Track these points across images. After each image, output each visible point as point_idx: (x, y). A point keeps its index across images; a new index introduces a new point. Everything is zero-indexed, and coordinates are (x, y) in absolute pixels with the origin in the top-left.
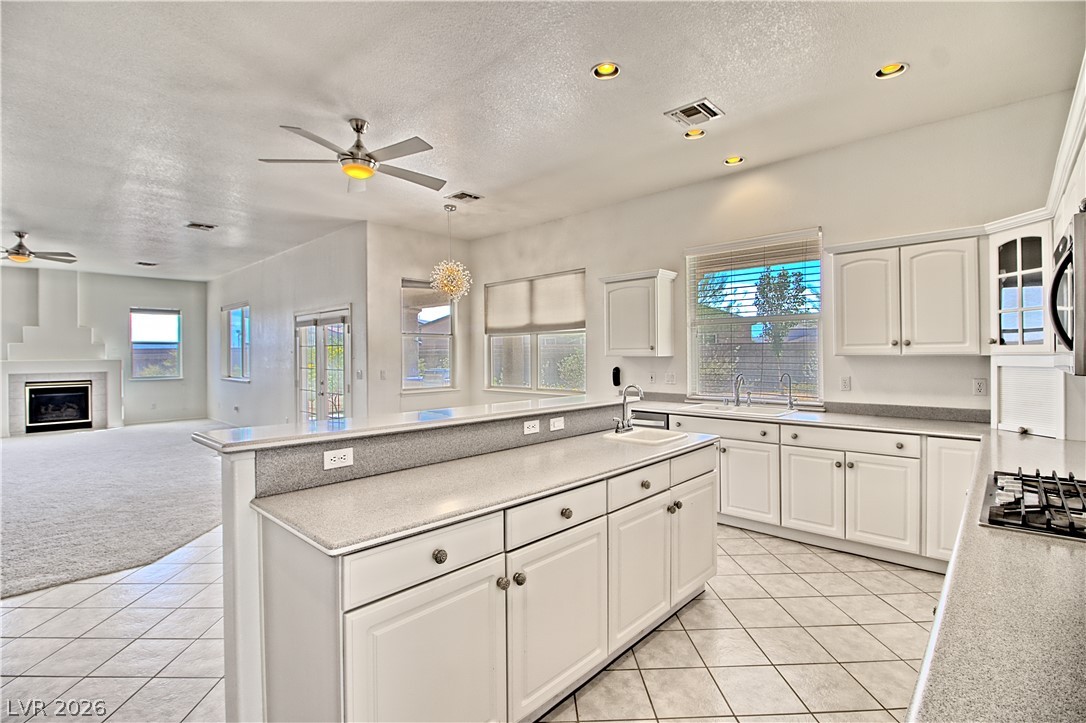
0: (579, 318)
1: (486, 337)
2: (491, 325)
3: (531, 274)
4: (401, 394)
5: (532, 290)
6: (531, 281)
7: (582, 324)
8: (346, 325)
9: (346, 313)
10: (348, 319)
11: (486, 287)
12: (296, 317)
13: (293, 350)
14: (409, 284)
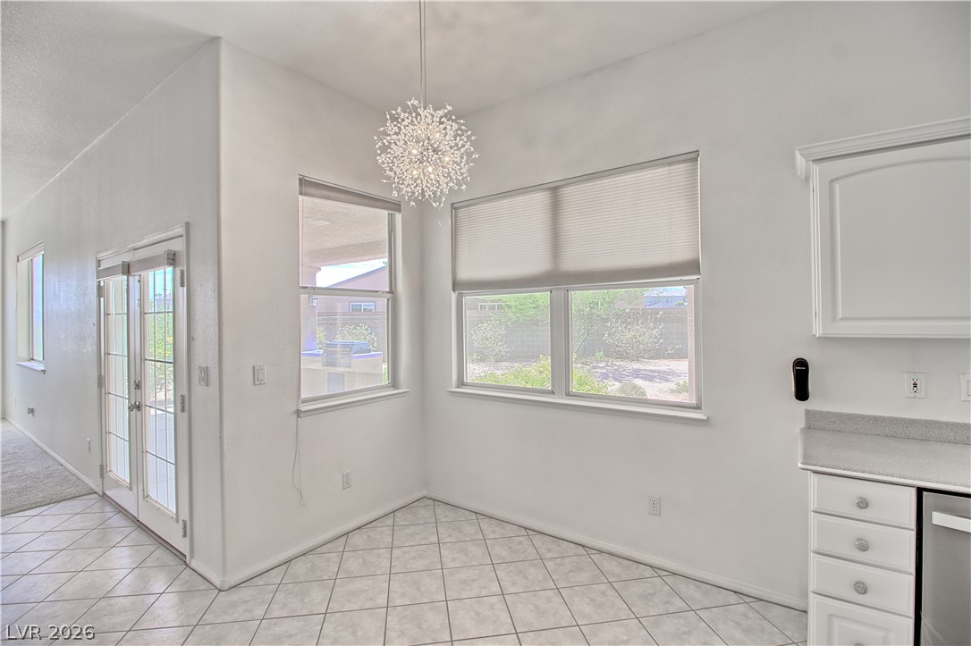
0: (680, 254)
1: (454, 296)
2: (464, 274)
3: (552, 177)
4: (298, 413)
5: (556, 207)
6: (555, 190)
7: (692, 267)
8: (178, 270)
9: (178, 246)
10: (183, 259)
11: (455, 208)
12: (99, 262)
13: (94, 321)
14: (313, 191)
